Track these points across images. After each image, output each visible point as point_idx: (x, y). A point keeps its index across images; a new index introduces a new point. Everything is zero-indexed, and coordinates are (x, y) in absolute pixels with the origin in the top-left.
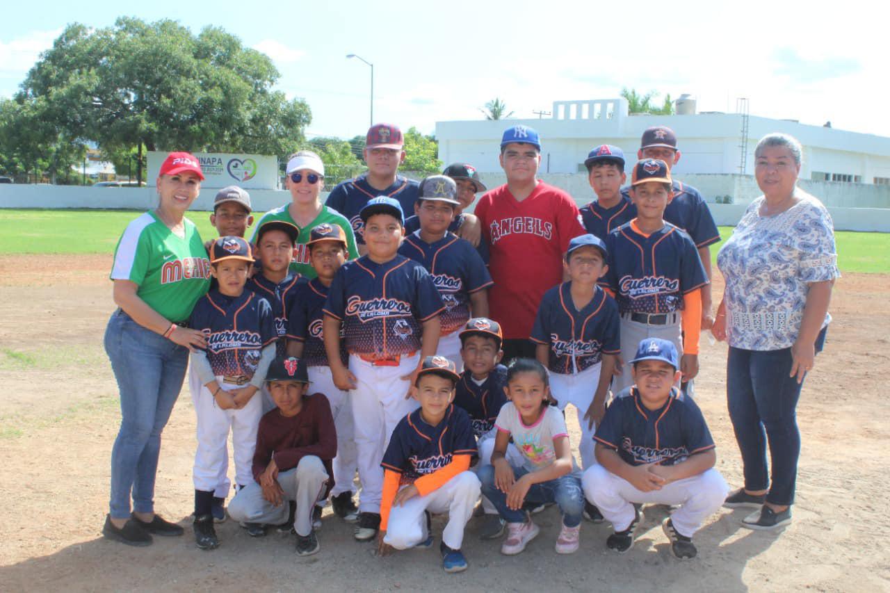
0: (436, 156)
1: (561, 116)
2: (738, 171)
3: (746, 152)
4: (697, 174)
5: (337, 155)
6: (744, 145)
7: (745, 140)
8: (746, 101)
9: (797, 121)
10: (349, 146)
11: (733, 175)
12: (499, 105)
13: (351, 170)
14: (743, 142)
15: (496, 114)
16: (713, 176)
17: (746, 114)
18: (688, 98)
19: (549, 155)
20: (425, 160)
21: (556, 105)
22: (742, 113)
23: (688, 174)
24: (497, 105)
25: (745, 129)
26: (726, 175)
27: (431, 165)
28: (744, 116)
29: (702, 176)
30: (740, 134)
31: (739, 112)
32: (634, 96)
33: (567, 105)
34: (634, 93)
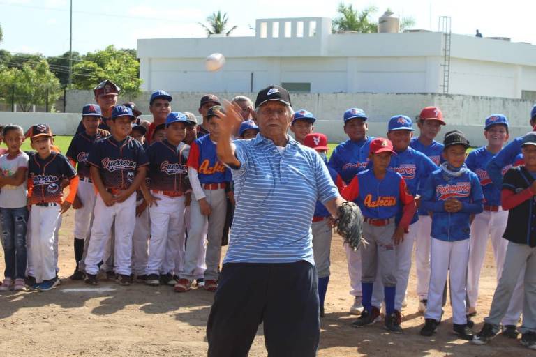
0: (138, 76)
1: (264, 34)
2: (441, 91)
3: (449, 71)
4: (397, 94)
5: (33, 73)
6: (447, 64)
7: (447, 59)
8: (448, 19)
9: (508, 39)
10: (47, 63)
11: (432, 94)
12: (222, 20)
13: (47, 90)
14: (445, 60)
15: (218, 29)
16: (413, 95)
17: (448, 32)
18: (392, 16)
19: (252, 74)
20: (124, 78)
21: (259, 22)
22: (445, 32)
23: (388, 93)
24: (219, 18)
25: (448, 48)
26: (425, 94)
27: (130, 84)
28: (446, 34)
29: (402, 96)
30: (442, 53)
31: (441, 30)
32: (352, 12)
33: (270, 22)
34: (350, 8)
